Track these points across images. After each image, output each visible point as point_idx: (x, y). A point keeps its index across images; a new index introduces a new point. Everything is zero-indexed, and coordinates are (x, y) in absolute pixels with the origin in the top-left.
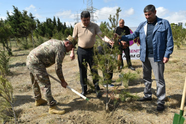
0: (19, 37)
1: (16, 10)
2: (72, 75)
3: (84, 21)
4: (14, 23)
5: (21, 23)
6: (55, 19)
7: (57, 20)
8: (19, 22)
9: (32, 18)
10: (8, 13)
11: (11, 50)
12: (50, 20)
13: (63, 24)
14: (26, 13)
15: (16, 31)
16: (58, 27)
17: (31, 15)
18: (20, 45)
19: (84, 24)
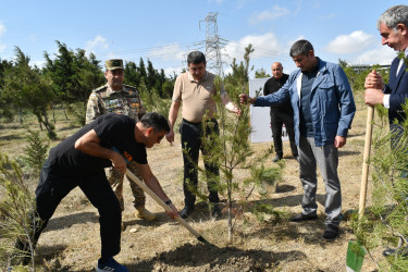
0: (71, 101)
1: (63, 49)
2: (170, 175)
3: (194, 69)
4: (60, 75)
5: (74, 73)
6: (142, 64)
7: (146, 65)
8: (70, 72)
9: (96, 63)
10: (47, 56)
11: (53, 128)
12: (134, 66)
13: (159, 72)
14: (82, 53)
15: (64, 91)
16: (150, 78)
17: (93, 57)
18: (72, 118)
19: (194, 75)
